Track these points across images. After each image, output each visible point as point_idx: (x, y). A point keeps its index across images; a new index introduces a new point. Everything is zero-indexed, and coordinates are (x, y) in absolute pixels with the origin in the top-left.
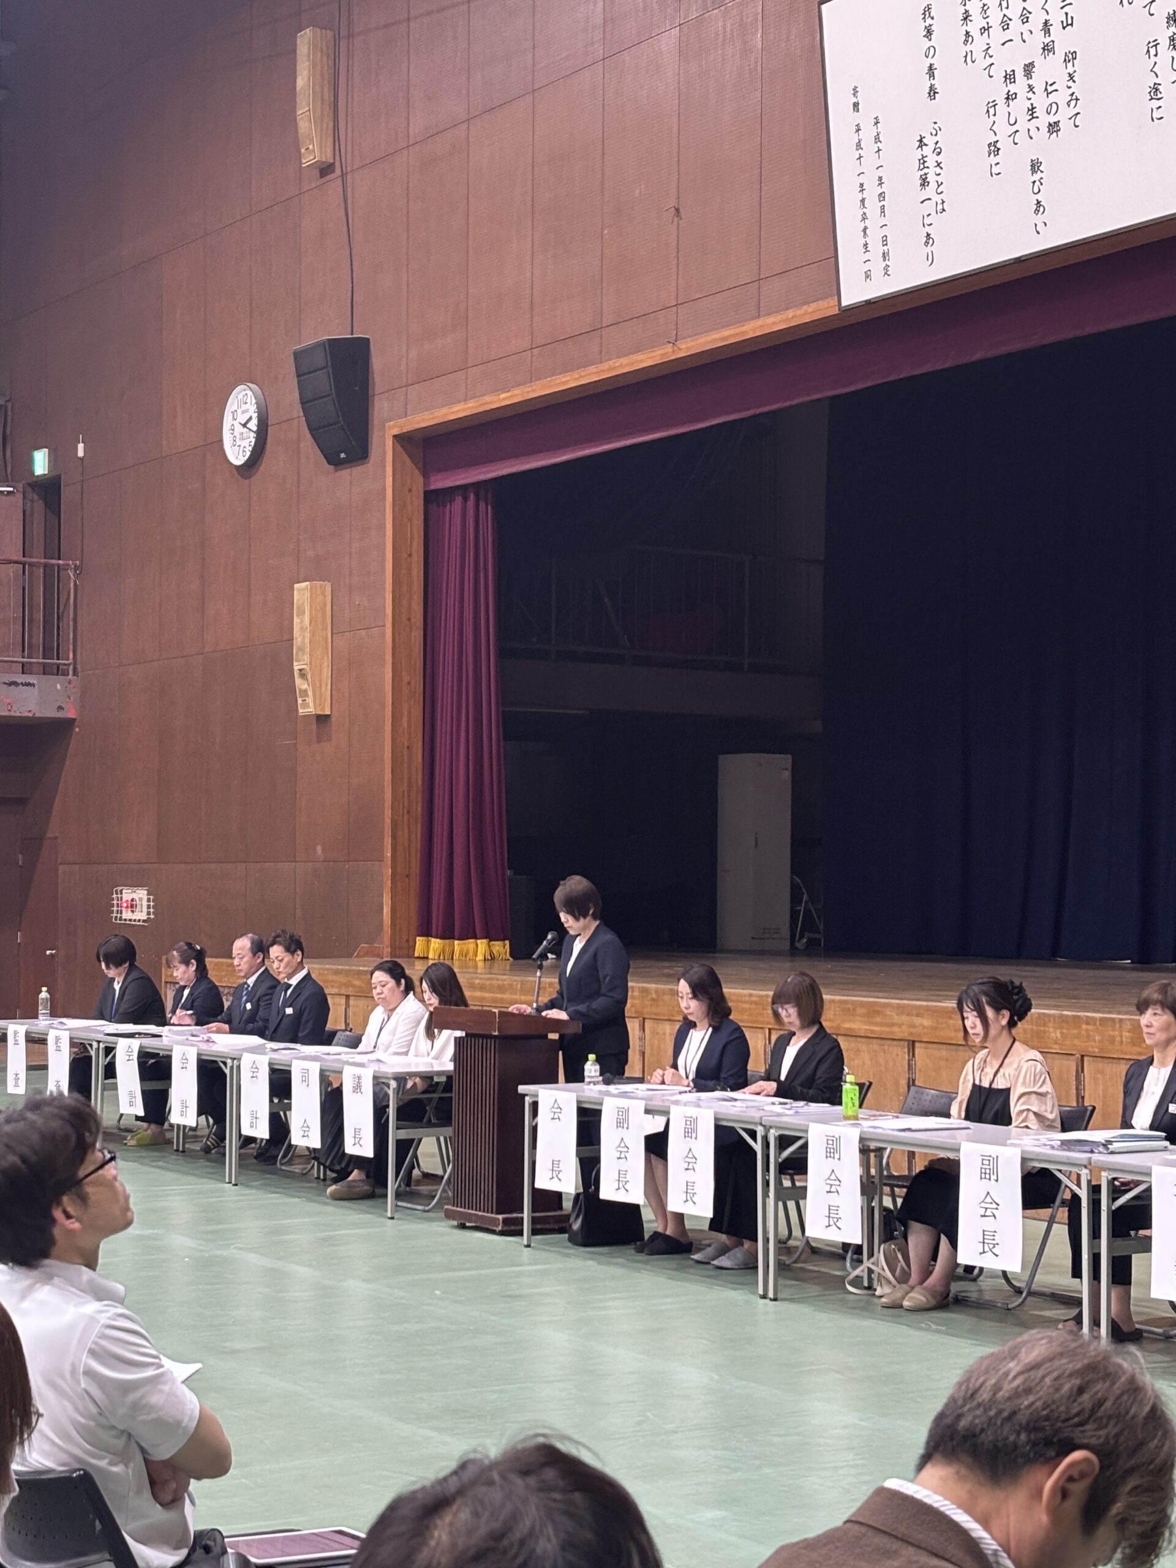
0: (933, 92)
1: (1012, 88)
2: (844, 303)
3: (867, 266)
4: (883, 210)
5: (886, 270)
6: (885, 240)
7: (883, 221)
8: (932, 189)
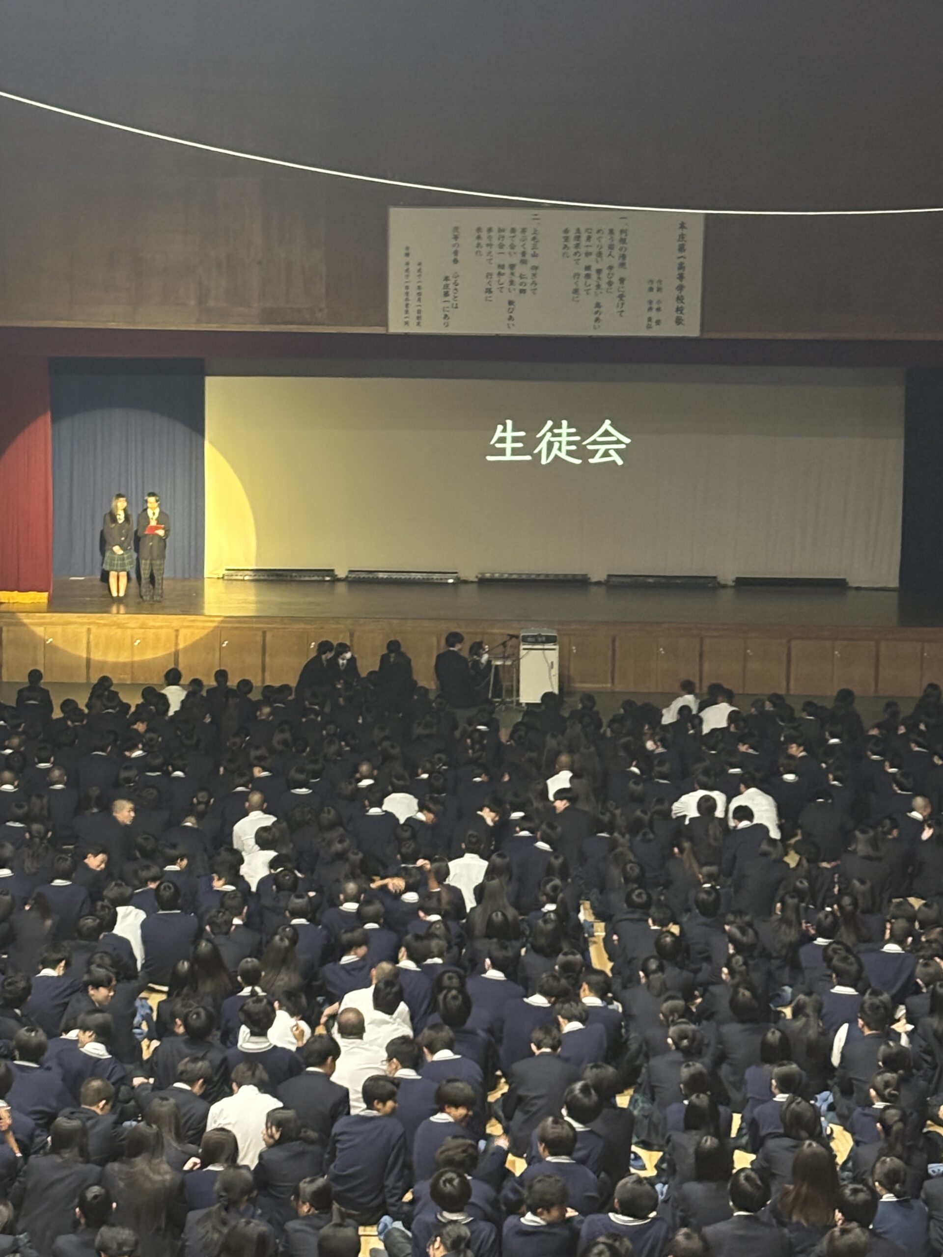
0: (456, 261)
1: (502, 271)
2: (390, 331)
3: (407, 320)
4: (419, 300)
5: (418, 324)
6: (419, 312)
7: (418, 304)
8: (450, 298)
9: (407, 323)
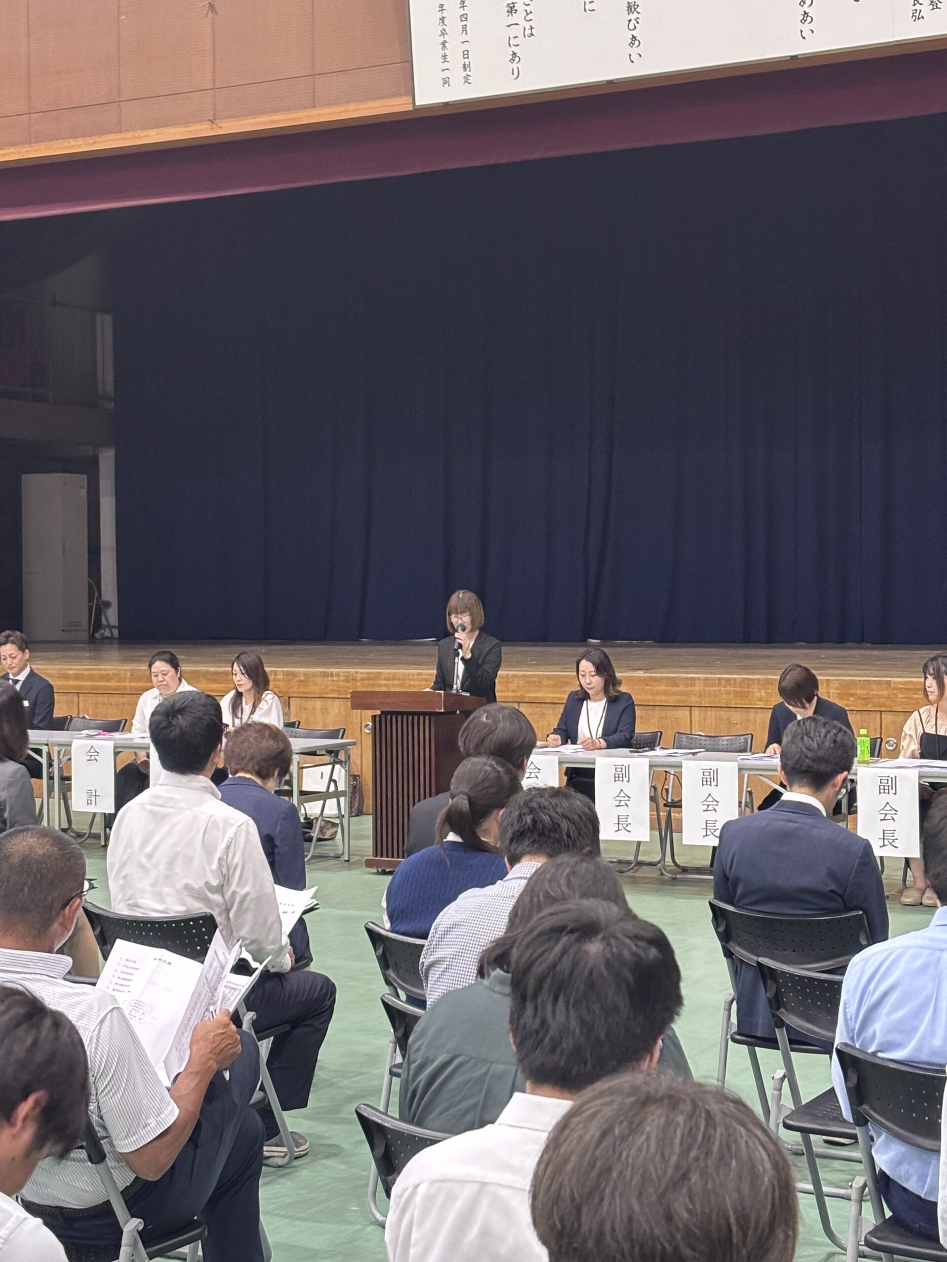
2: (419, 102)
3: (446, 74)
4: (464, 28)
5: (466, 79)
6: (466, 54)
7: (464, 37)
8: (519, 17)
9: (446, 82)
